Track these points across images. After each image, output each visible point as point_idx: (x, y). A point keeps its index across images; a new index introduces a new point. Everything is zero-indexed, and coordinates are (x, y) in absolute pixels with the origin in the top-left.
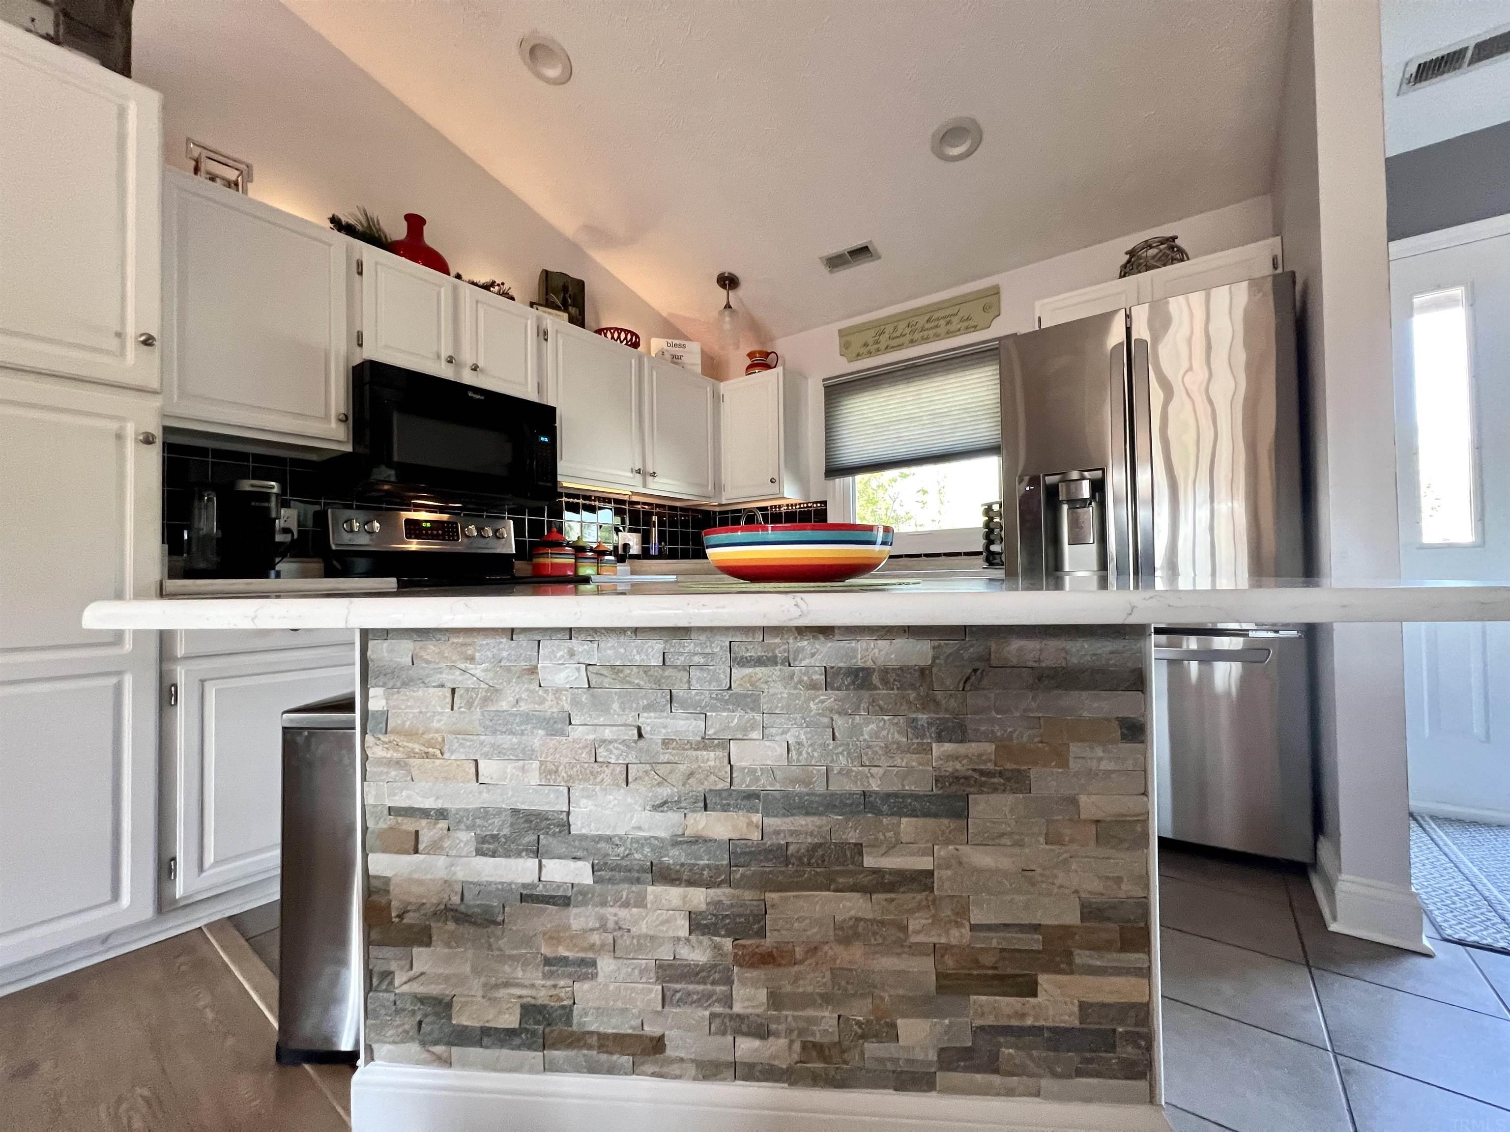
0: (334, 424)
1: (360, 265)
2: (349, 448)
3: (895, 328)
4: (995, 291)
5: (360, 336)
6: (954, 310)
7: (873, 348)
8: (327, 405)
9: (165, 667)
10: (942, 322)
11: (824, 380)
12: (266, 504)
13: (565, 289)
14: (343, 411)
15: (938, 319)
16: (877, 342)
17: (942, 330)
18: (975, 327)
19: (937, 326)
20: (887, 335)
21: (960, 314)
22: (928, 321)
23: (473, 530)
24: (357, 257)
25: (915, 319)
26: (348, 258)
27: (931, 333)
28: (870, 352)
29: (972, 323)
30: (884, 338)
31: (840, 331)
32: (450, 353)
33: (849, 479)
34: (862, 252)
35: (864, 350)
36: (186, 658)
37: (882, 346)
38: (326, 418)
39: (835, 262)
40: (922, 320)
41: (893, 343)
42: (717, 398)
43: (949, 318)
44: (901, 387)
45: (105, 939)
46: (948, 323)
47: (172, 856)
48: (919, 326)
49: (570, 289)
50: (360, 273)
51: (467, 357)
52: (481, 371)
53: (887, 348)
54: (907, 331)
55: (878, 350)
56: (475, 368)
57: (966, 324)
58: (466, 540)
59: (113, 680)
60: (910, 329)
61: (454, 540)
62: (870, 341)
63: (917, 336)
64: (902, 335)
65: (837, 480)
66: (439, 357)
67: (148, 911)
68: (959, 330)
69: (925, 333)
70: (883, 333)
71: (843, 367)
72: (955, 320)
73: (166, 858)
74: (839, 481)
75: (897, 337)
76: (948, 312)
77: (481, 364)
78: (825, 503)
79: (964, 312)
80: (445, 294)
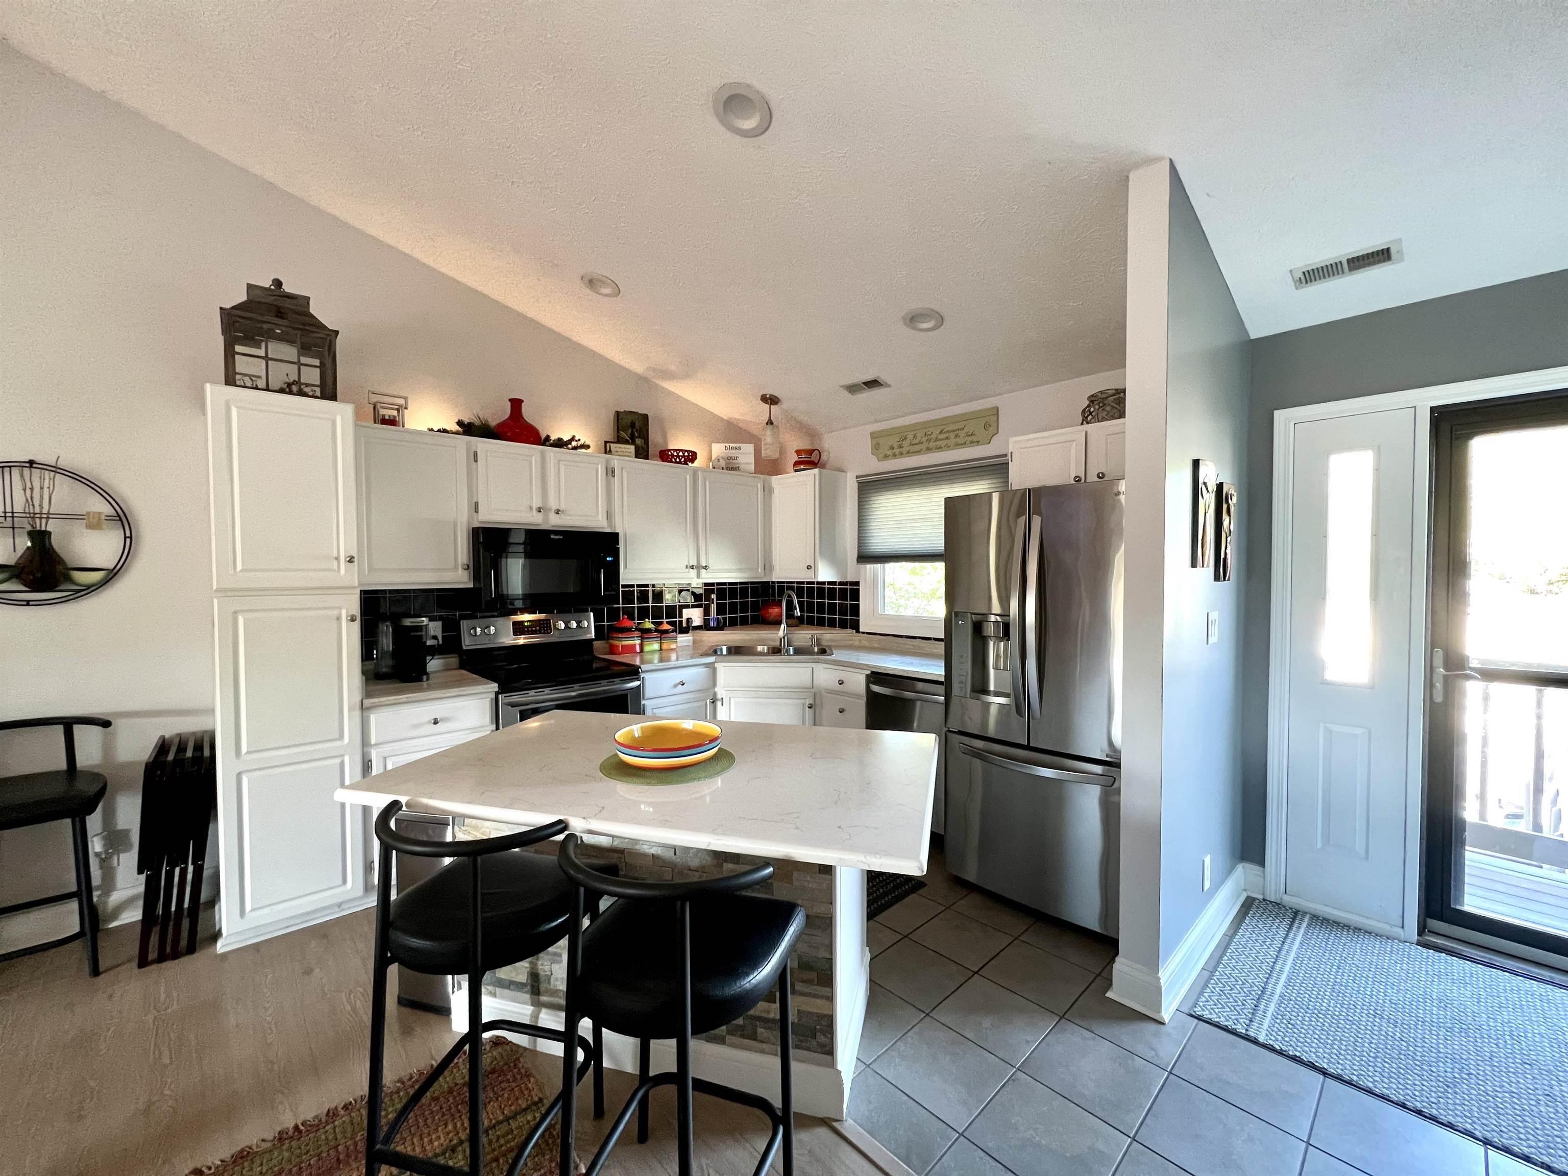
0: (460, 571)
1: (475, 454)
2: (471, 585)
3: (915, 436)
4: (996, 411)
5: (477, 504)
6: (961, 425)
7: (897, 451)
8: (456, 559)
9: (365, 750)
10: (952, 435)
11: (857, 477)
12: (420, 633)
13: (633, 425)
14: (466, 563)
15: (948, 432)
16: (900, 447)
17: (953, 441)
18: (978, 442)
19: (947, 438)
20: (908, 442)
21: (966, 430)
22: (941, 432)
23: (562, 625)
24: (473, 449)
25: (931, 430)
26: (468, 451)
27: (942, 443)
28: (895, 455)
29: (974, 438)
30: (906, 443)
31: (871, 434)
32: (540, 505)
33: (878, 566)
34: (873, 384)
35: (889, 453)
36: (376, 745)
37: (905, 450)
38: (456, 568)
39: (853, 389)
40: (936, 431)
41: (913, 449)
42: (768, 491)
43: (957, 432)
44: (917, 490)
45: (339, 905)
46: (956, 436)
47: (370, 860)
48: (934, 436)
49: (637, 424)
50: (476, 461)
51: (553, 504)
52: (563, 512)
53: (908, 452)
54: (924, 439)
55: (901, 454)
56: (557, 512)
57: (970, 439)
58: (557, 632)
59: (338, 761)
60: (927, 438)
61: (548, 633)
62: (896, 445)
63: (932, 445)
64: (920, 443)
65: (868, 566)
66: (531, 508)
67: (360, 891)
68: (965, 443)
69: (938, 443)
70: (905, 439)
71: (874, 466)
72: (962, 434)
73: (369, 861)
74: (870, 567)
75: (916, 444)
76: (954, 427)
77: (562, 507)
78: (857, 583)
79: (968, 428)
80: (535, 460)
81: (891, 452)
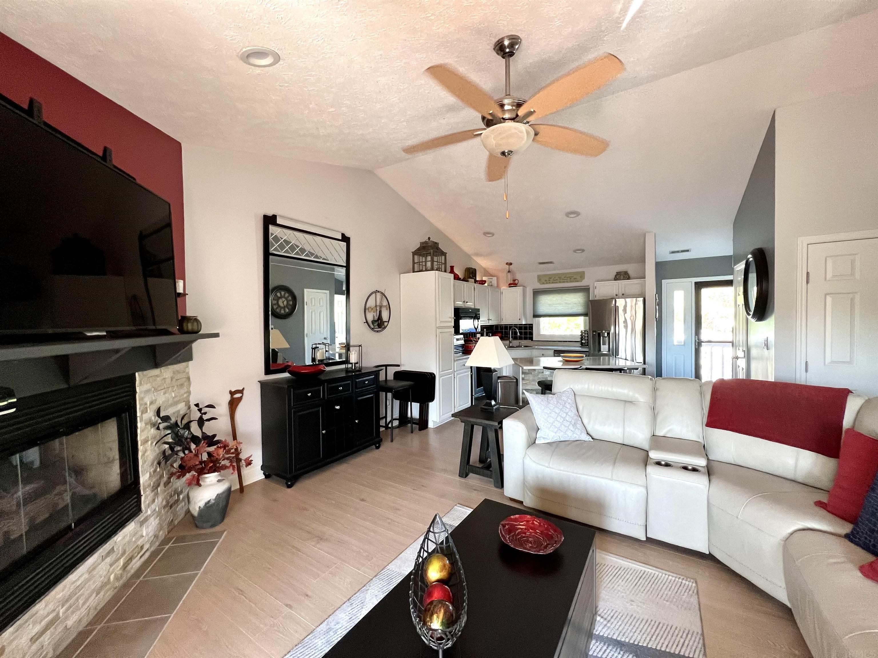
3: (555, 278)
4: (583, 273)
6: (572, 276)
9: (455, 372)
10: (569, 278)
11: (533, 289)
13: (472, 272)
16: (549, 280)
18: (577, 281)
20: (552, 279)
22: (565, 277)
25: (561, 276)
31: (538, 275)
32: (464, 300)
33: (541, 319)
34: (549, 263)
39: (541, 263)
40: (563, 277)
41: (554, 281)
42: (500, 294)
55: (550, 283)
60: (559, 278)
63: (561, 281)
64: (557, 280)
65: (536, 318)
68: (573, 281)
69: (564, 281)
71: (539, 286)
79: (575, 277)
80: (463, 286)
81: (546, 282)
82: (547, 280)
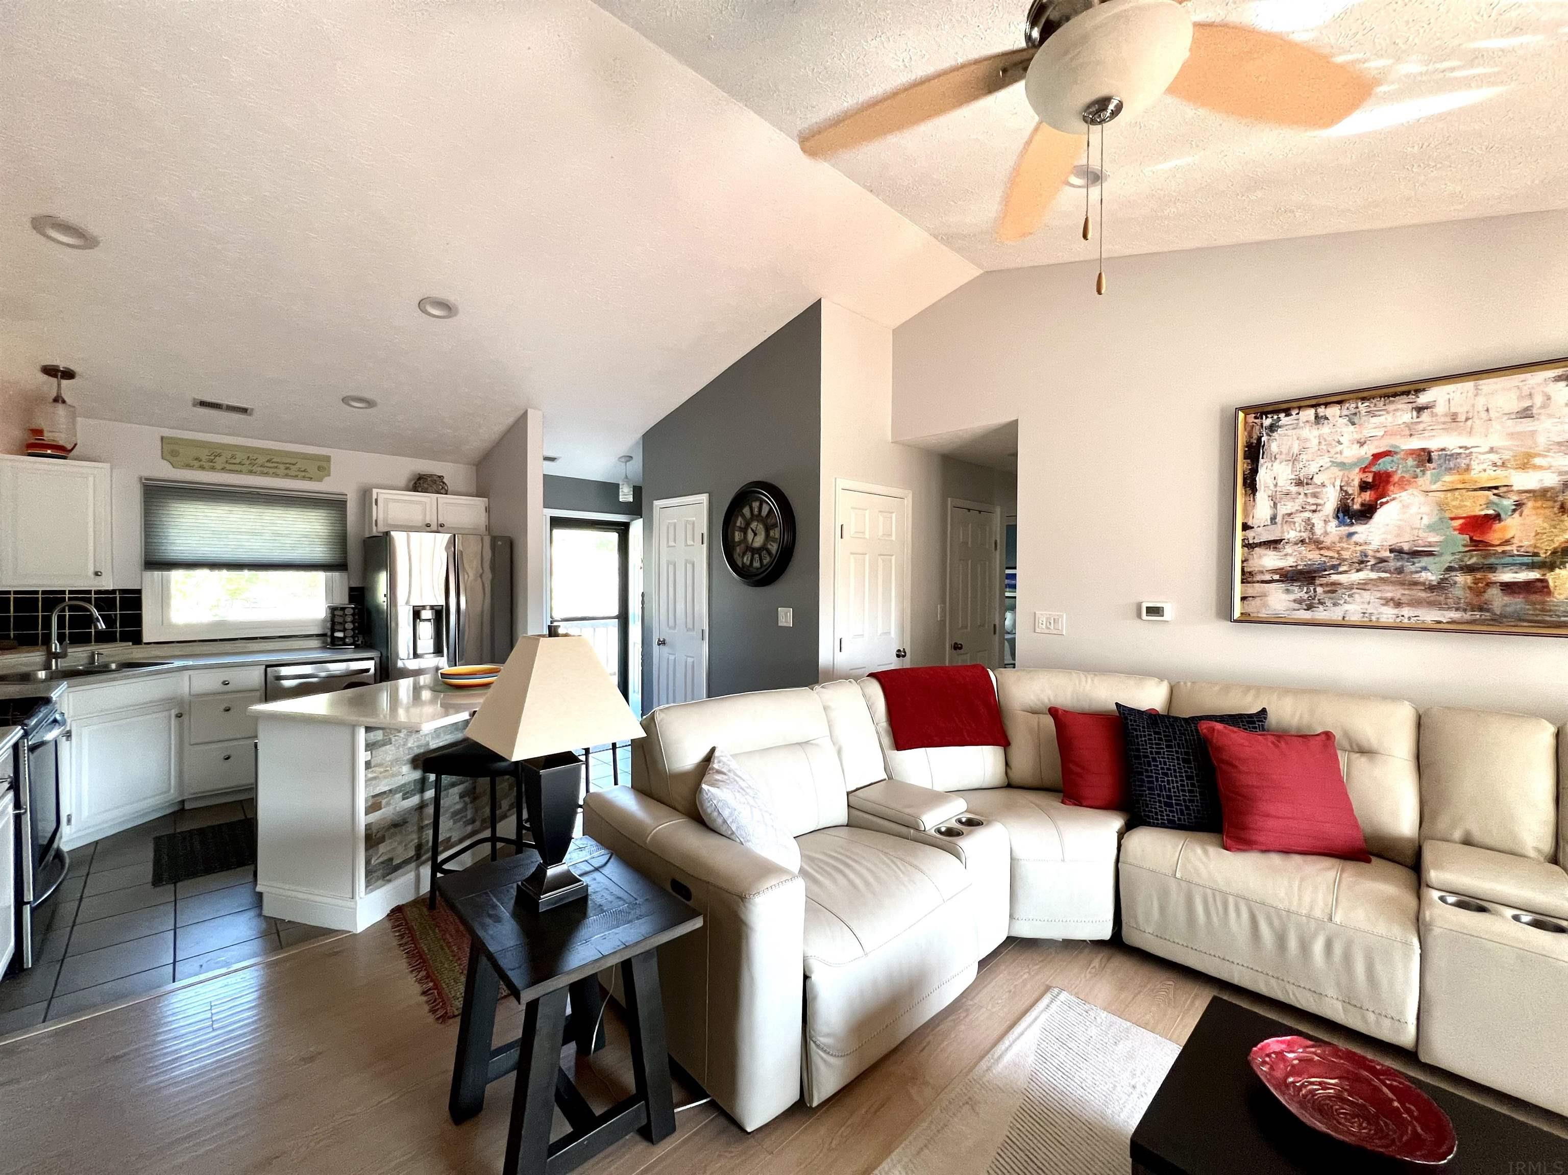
3: (233, 457)
4: (328, 459)
6: (293, 461)
7: (207, 465)
10: (282, 466)
11: (140, 479)
15: (278, 462)
16: (212, 461)
17: (282, 471)
18: (311, 478)
19: (275, 467)
20: (224, 458)
21: (298, 466)
22: (268, 461)
25: (256, 456)
27: (271, 471)
28: (202, 467)
29: (308, 475)
30: (219, 459)
31: (161, 437)
37: (219, 466)
40: (262, 459)
41: (230, 467)
43: (288, 465)
44: (243, 506)
46: (287, 468)
48: (258, 462)
53: (222, 469)
54: (245, 461)
55: (211, 468)
57: (303, 474)
60: (249, 461)
63: (254, 469)
64: (240, 464)
65: (156, 573)
68: (296, 476)
69: (264, 469)
70: (217, 455)
71: (166, 471)
72: (293, 468)
75: (234, 464)
76: (288, 460)
78: (139, 592)
79: (302, 465)
81: (196, 464)
82: (204, 458)
